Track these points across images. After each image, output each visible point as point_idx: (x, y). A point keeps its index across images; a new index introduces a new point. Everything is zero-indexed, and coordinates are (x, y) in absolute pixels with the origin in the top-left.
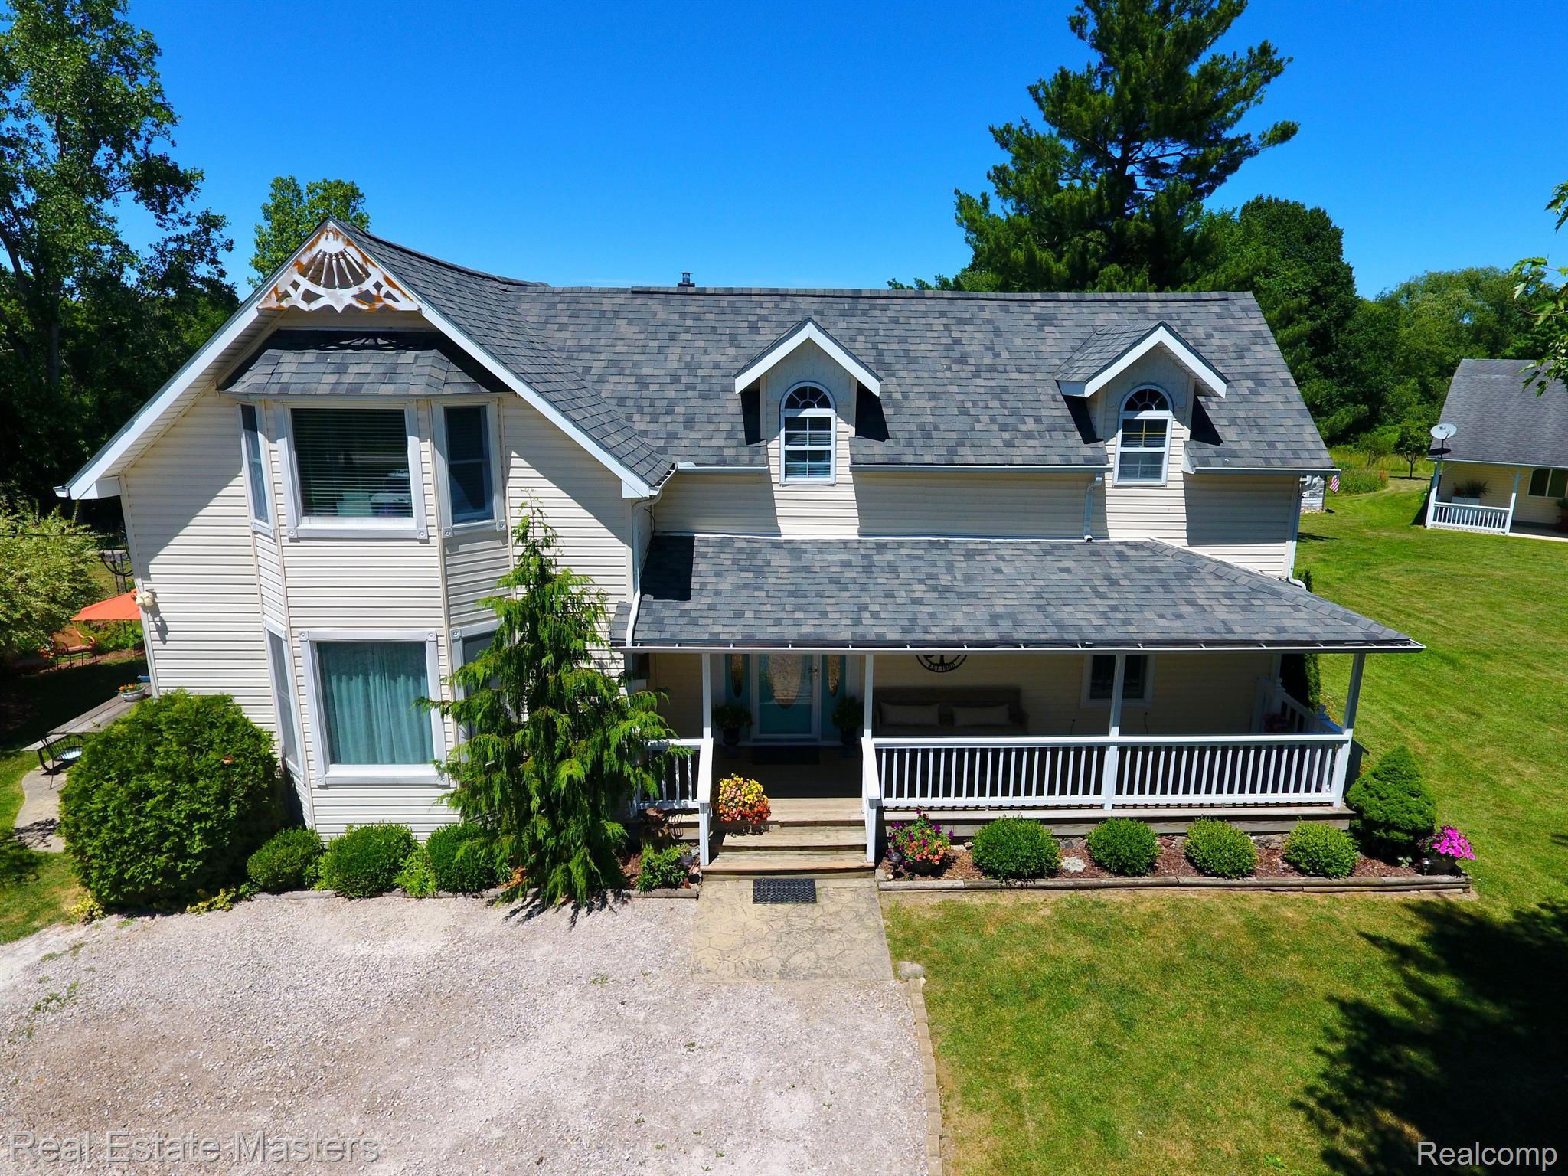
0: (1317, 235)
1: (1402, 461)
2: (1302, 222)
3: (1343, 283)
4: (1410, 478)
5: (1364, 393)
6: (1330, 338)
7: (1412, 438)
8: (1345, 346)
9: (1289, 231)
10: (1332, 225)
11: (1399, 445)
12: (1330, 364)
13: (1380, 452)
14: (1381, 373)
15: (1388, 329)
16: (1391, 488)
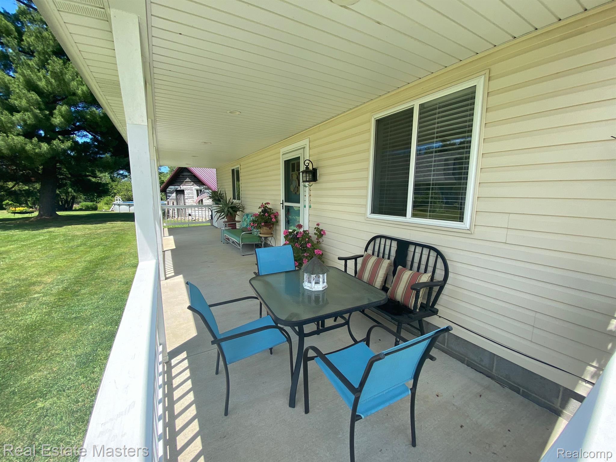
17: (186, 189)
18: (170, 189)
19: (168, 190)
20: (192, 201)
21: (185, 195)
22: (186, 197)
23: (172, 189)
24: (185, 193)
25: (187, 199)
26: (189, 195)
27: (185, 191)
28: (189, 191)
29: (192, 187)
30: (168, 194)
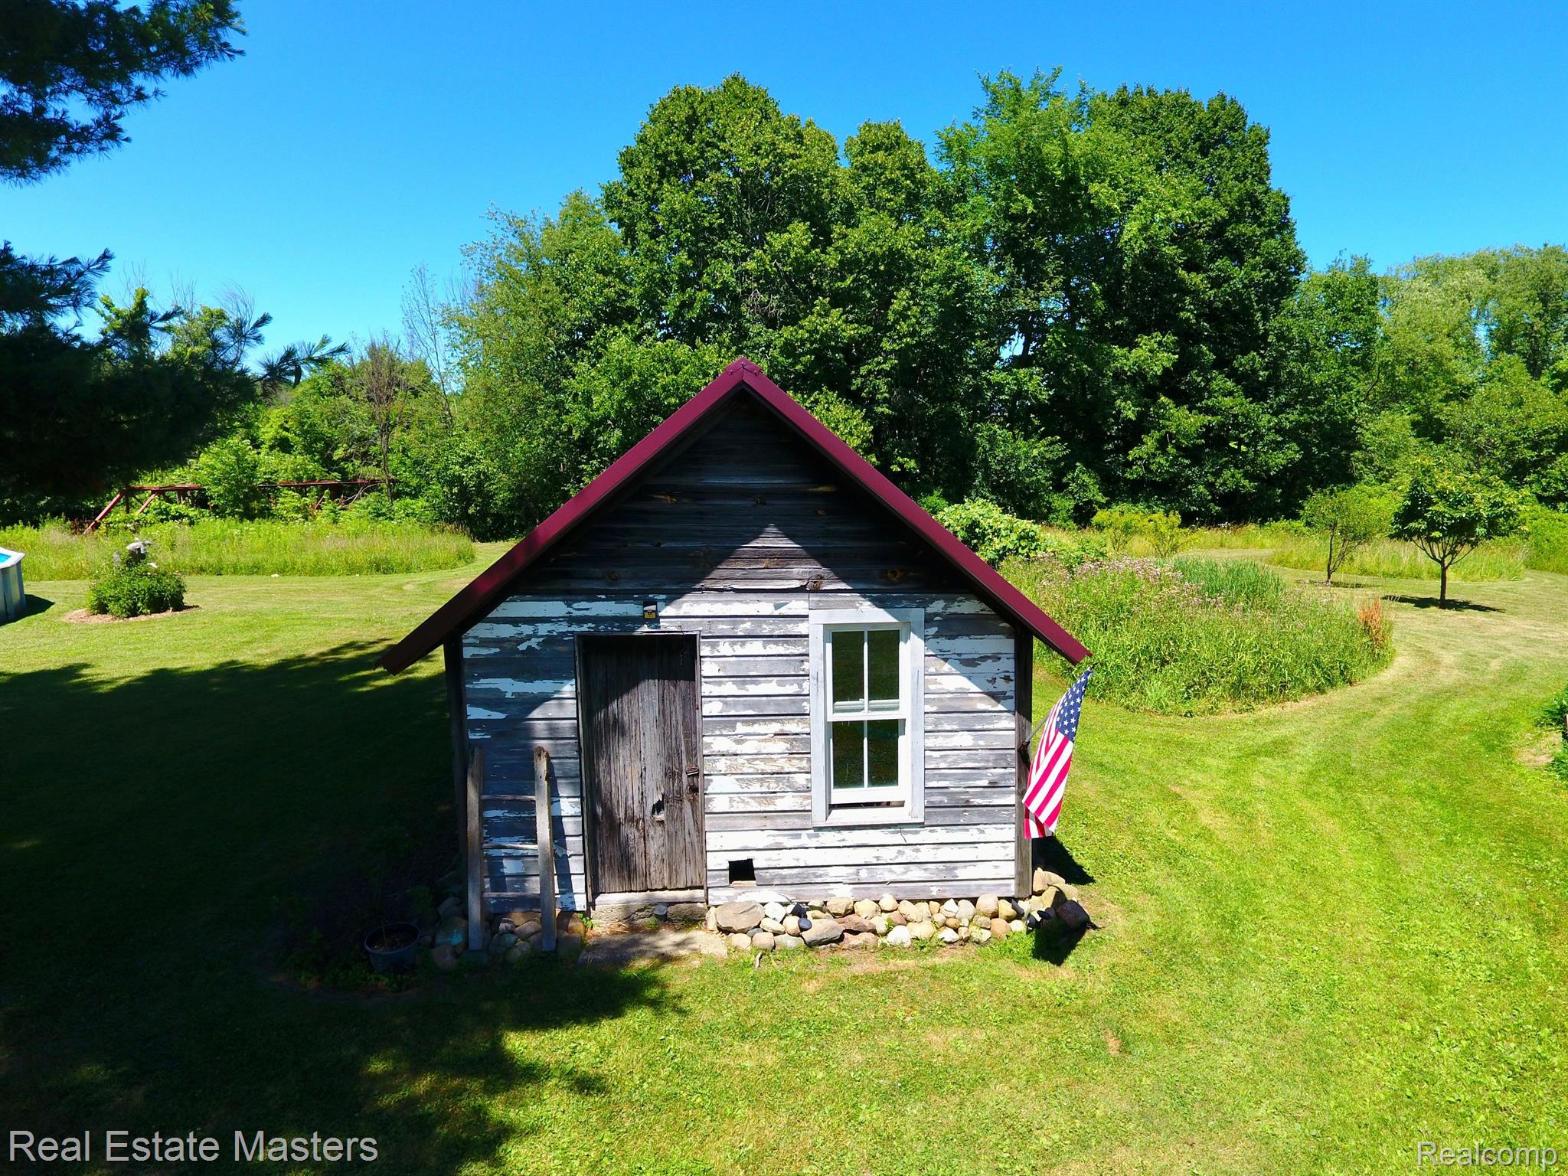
0: (1222, 140)
1: (1413, 554)
2: (1192, 114)
3: (1271, 223)
4: (1444, 604)
5: (1320, 424)
6: (1251, 324)
7: (1442, 495)
8: (1281, 337)
9: (1169, 131)
10: (1249, 124)
11: (1407, 515)
12: (1254, 371)
13: (1357, 536)
14: (1348, 388)
15: (1357, 311)
16: (1402, 662)
17: (723, 627)
18: (507, 631)
19: (485, 643)
20: (781, 746)
21: (706, 689)
22: (711, 708)
23: (543, 629)
24: (708, 668)
25: (727, 721)
26: (752, 689)
27: (704, 650)
28: (755, 647)
29: (797, 605)
30: (485, 683)
